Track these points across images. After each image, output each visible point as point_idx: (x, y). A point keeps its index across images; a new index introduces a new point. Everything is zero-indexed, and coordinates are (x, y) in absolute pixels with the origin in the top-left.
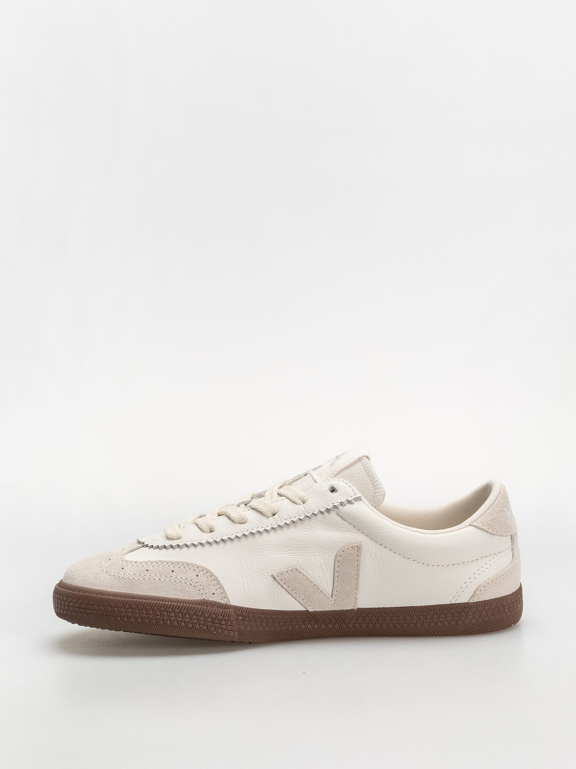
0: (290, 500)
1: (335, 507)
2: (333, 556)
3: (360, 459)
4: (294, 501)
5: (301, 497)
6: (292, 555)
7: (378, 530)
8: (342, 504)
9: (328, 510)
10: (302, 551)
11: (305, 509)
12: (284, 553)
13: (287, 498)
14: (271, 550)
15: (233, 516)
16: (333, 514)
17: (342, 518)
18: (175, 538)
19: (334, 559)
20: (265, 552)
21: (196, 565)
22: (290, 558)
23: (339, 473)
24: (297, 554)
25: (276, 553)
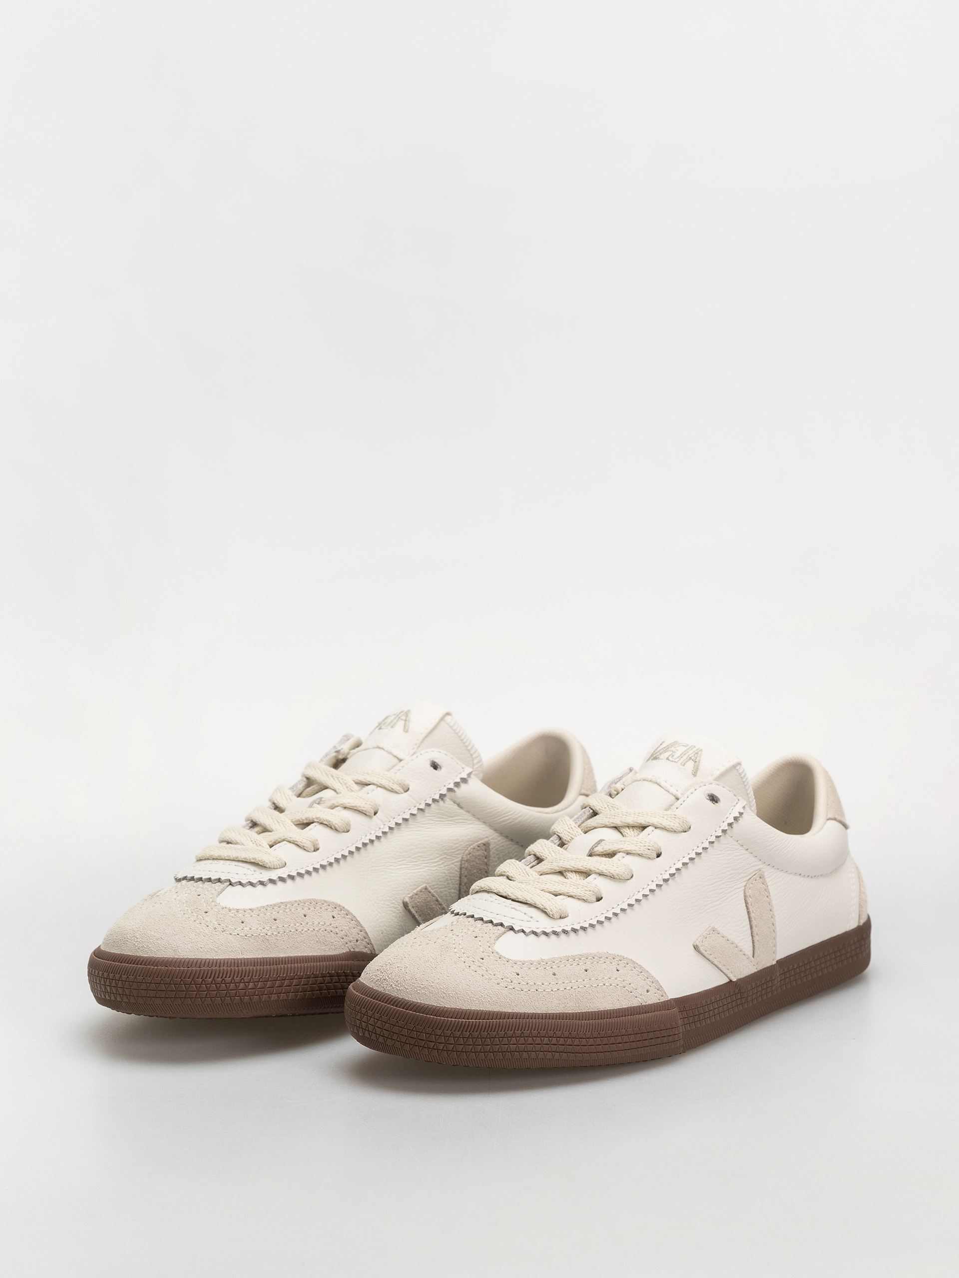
0: (386, 789)
1: (450, 790)
2: (457, 862)
3: (442, 719)
4: (392, 789)
5: (400, 782)
6: (415, 869)
7: (507, 816)
8: (457, 784)
9: (442, 796)
10: (425, 861)
11: (414, 799)
12: (406, 868)
13: (378, 786)
14: (391, 865)
15: (335, 822)
16: (448, 804)
17: (458, 805)
18: (278, 867)
19: (459, 867)
20: (386, 870)
21: (326, 902)
22: (415, 873)
23: (422, 742)
24: (420, 866)
25: (398, 869)
